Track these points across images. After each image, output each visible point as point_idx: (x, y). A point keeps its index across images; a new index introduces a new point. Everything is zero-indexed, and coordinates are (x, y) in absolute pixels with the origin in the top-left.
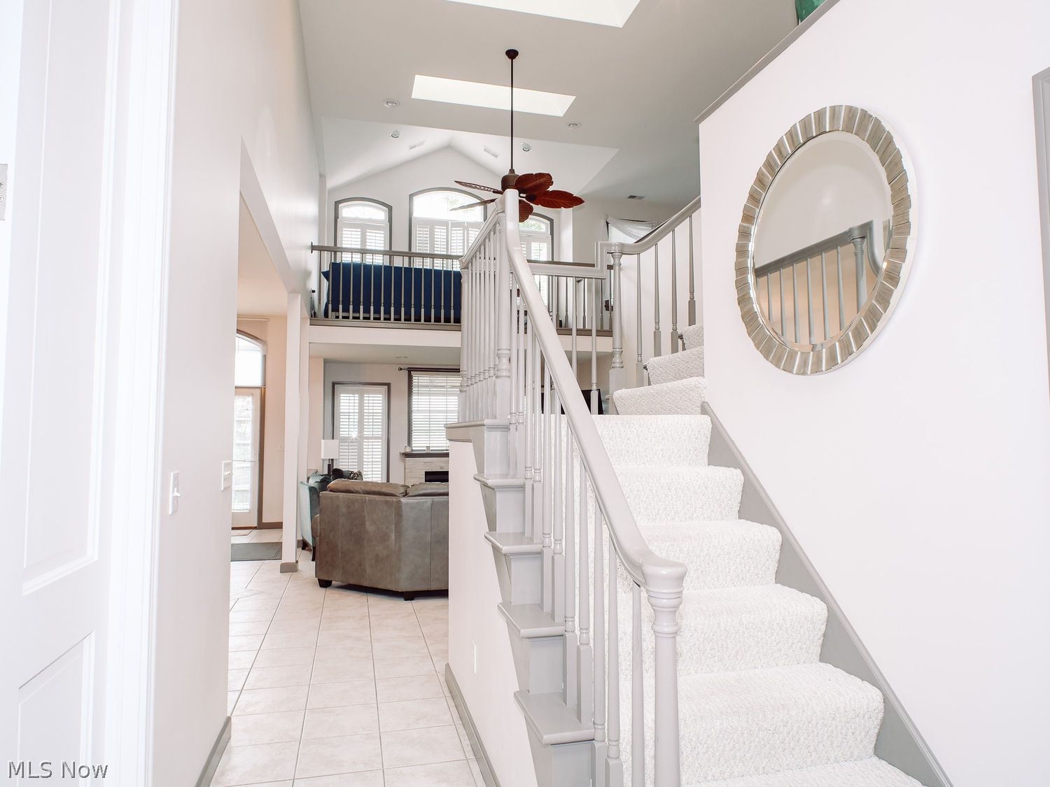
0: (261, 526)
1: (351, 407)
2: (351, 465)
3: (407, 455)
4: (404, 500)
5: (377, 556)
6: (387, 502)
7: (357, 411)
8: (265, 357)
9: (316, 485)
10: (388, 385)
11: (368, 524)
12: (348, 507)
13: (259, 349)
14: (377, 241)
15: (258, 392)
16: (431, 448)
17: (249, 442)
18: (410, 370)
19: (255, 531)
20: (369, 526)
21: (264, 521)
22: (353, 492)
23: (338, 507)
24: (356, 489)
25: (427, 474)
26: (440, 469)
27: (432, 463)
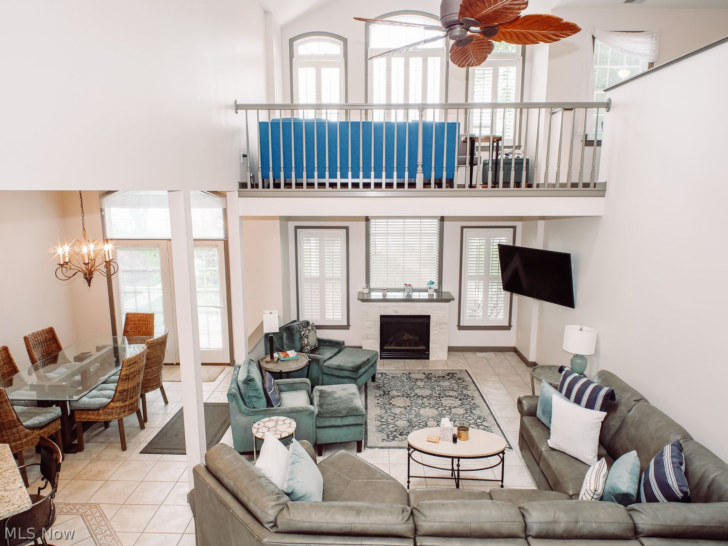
1: (312, 250)
3: (363, 300)
8: (225, 211)
10: (347, 228)
13: (220, 203)
14: (333, 94)
15: (222, 243)
25: (382, 317)
26: (395, 312)
27: (387, 307)
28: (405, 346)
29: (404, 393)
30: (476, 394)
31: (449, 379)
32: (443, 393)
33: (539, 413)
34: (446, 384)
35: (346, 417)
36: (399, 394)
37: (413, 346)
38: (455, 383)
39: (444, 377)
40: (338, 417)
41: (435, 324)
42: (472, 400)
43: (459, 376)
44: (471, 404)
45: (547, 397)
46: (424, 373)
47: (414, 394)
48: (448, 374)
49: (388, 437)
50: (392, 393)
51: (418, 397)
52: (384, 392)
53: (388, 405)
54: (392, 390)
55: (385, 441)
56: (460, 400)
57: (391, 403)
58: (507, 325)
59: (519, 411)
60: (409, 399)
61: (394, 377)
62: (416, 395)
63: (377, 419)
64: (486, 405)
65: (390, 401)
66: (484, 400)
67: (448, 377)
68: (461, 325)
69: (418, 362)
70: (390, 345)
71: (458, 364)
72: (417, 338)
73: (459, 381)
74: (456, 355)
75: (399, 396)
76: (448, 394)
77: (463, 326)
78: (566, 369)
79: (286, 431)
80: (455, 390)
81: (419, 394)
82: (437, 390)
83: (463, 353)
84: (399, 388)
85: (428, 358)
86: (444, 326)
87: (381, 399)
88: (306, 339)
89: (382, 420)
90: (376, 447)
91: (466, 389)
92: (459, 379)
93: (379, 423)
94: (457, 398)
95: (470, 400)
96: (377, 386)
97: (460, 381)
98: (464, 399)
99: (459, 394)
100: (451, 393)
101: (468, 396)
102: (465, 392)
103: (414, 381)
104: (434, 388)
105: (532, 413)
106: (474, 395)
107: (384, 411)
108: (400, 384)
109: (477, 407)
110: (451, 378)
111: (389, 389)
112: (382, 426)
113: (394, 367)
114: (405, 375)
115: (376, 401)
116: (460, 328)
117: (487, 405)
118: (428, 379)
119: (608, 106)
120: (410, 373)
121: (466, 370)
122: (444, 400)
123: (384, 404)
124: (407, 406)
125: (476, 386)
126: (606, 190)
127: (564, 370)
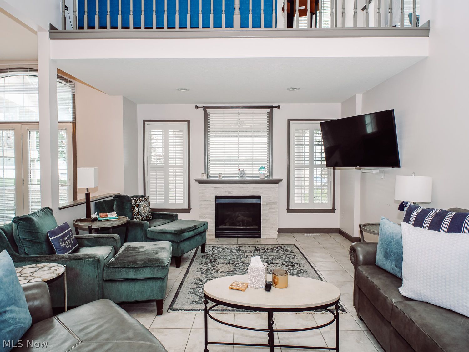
1: (157, 141)
3: (199, 181)
7: (163, 144)
8: (74, 96)
10: (188, 121)
18: (205, 109)
25: (217, 197)
26: (229, 193)
27: (221, 188)
28: (239, 226)
29: (231, 261)
30: (304, 262)
31: (277, 251)
32: (270, 261)
33: (380, 259)
34: (275, 254)
35: (141, 269)
36: (225, 262)
37: (246, 225)
38: (283, 254)
39: (273, 249)
40: (131, 268)
41: (265, 204)
42: (300, 266)
43: (287, 249)
44: (298, 269)
45: (390, 233)
46: (254, 247)
47: (241, 262)
48: (277, 248)
49: (200, 299)
50: (217, 261)
51: (245, 264)
52: (211, 260)
53: (211, 270)
54: (219, 258)
55: (195, 303)
56: (287, 266)
57: (214, 269)
58: (331, 208)
59: (352, 262)
60: (234, 265)
61: (224, 250)
62: (243, 262)
63: (194, 282)
64: (313, 270)
65: (214, 267)
66: (312, 266)
67: (277, 249)
68: (290, 208)
69: (250, 240)
70: (226, 225)
71: (287, 241)
72: (250, 219)
73: (287, 252)
74: (286, 236)
75: (225, 263)
76: (275, 262)
77: (292, 209)
78: (408, 205)
79: (41, 277)
80: (282, 258)
81: (246, 262)
82: (265, 259)
83: (293, 234)
84: (227, 257)
85: (260, 237)
86: (274, 206)
87: (205, 266)
88: (136, 209)
89: (199, 283)
90: (181, 310)
91: (293, 258)
92: (288, 250)
93: (195, 286)
94: (284, 265)
95: (297, 266)
96: (205, 255)
97: (289, 252)
98: (291, 265)
99: (286, 262)
100: (278, 261)
101: (296, 263)
102: (292, 260)
103: (243, 252)
104: (262, 257)
105: (371, 262)
106: (302, 262)
107: (204, 275)
108: (228, 254)
109: (304, 272)
110: (280, 250)
111: (216, 258)
112: (198, 289)
113: (227, 243)
114: (235, 248)
115: (200, 267)
116: (290, 211)
117: (315, 271)
118: (257, 251)
120: (240, 247)
121: (294, 245)
122: (270, 267)
123: (207, 269)
124: (230, 271)
125: (303, 256)
126: (429, 30)
127: (406, 206)
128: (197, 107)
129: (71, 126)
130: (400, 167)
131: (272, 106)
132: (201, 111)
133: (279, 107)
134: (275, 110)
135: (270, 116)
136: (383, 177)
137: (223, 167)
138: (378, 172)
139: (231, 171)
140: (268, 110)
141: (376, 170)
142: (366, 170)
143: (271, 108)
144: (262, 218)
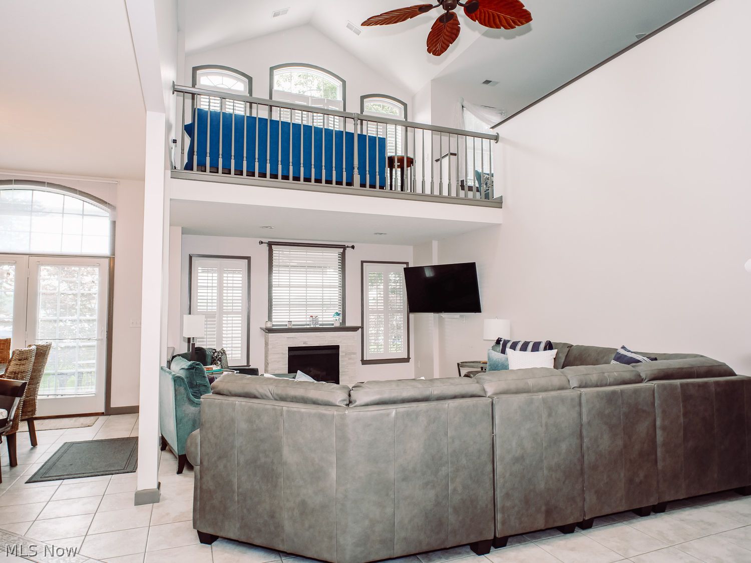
0: (109, 411)
1: (209, 281)
2: (209, 342)
3: (270, 331)
4: (351, 413)
5: (303, 503)
6: (321, 417)
7: (216, 285)
8: (114, 223)
9: (182, 374)
10: (248, 258)
11: (286, 451)
12: (250, 421)
13: (108, 215)
16: (293, 323)
17: (95, 317)
18: (270, 245)
19: (101, 418)
20: (289, 456)
21: (112, 406)
22: (255, 397)
23: (233, 420)
24: (261, 391)
25: (291, 349)
26: (304, 344)
27: (295, 338)
41: (344, 354)
58: (406, 357)
68: (365, 359)
77: (367, 360)
86: (353, 356)
88: (219, 362)
116: (364, 362)
119: (496, 138)
126: (502, 203)
127: (501, 341)
128: (261, 243)
129: (107, 261)
130: (481, 312)
131: (345, 246)
132: (265, 248)
133: (353, 247)
134: (348, 251)
135: (343, 256)
136: (464, 321)
137: (288, 314)
138: (458, 317)
139: (300, 318)
140: (341, 250)
141: (457, 315)
142: (445, 315)
143: (344, 248)
144: (340, 371)
